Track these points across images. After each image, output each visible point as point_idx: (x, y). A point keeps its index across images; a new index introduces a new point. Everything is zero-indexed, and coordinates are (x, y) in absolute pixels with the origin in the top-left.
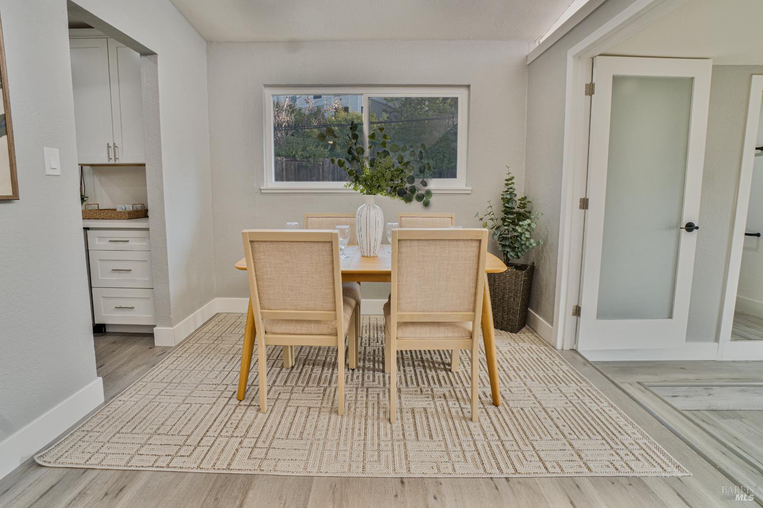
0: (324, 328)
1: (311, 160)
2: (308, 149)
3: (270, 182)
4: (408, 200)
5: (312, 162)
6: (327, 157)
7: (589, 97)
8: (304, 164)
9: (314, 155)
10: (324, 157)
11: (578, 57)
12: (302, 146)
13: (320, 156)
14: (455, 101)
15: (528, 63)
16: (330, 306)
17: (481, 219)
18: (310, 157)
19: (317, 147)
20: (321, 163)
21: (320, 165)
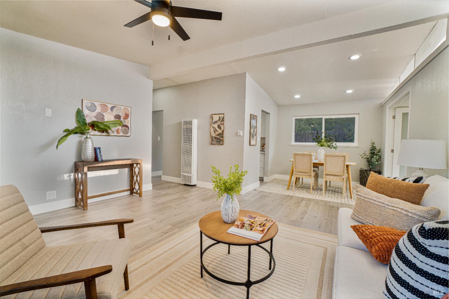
0: (308, 174)
1: (302, 131)
2: (301, 126)
3: (293, 143)
4: (331, 148)
5: (303, 132)
6: (310, 130)
7: (394, 119)
8: (299, 133)
9: (304, 129)
10: (309, 130)
11: (390, 108)
12: (298, 125)
13: (307, 130)
14: (354, 118)
15: (382, 105)
16: (310, 169)
17: (361, 155)
18: (302, 130)
19: (305, 125)
20: (307, 133)
21: (306, 134)
